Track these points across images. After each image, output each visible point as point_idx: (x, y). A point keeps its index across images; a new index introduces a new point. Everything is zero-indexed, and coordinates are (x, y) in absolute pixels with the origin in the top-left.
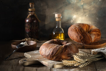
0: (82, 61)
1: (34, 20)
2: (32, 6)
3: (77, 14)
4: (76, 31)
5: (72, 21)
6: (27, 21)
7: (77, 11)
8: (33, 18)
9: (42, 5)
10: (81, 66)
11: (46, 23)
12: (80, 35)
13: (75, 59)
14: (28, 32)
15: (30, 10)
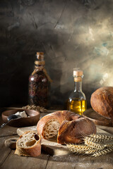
0: (99, 147)
1: (43, 78)
2: (40, 57)
3: (110, 71)
4: (102, 98)
5: (101, 82)
6: (32, 79)
7: (110, 68)
8: (40, 76)
9: (57, 56)
10: (96, 155)
11: (62, 83)
12: (108, 104)
13: (86, 143)
14: (32, 95)
15: (37, 63)
